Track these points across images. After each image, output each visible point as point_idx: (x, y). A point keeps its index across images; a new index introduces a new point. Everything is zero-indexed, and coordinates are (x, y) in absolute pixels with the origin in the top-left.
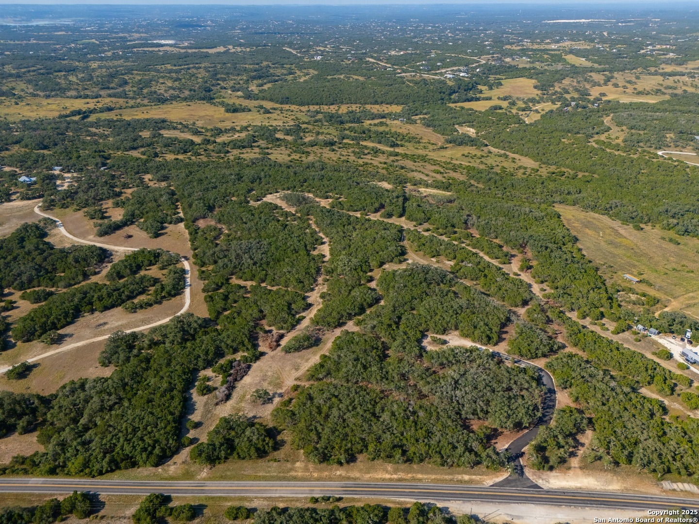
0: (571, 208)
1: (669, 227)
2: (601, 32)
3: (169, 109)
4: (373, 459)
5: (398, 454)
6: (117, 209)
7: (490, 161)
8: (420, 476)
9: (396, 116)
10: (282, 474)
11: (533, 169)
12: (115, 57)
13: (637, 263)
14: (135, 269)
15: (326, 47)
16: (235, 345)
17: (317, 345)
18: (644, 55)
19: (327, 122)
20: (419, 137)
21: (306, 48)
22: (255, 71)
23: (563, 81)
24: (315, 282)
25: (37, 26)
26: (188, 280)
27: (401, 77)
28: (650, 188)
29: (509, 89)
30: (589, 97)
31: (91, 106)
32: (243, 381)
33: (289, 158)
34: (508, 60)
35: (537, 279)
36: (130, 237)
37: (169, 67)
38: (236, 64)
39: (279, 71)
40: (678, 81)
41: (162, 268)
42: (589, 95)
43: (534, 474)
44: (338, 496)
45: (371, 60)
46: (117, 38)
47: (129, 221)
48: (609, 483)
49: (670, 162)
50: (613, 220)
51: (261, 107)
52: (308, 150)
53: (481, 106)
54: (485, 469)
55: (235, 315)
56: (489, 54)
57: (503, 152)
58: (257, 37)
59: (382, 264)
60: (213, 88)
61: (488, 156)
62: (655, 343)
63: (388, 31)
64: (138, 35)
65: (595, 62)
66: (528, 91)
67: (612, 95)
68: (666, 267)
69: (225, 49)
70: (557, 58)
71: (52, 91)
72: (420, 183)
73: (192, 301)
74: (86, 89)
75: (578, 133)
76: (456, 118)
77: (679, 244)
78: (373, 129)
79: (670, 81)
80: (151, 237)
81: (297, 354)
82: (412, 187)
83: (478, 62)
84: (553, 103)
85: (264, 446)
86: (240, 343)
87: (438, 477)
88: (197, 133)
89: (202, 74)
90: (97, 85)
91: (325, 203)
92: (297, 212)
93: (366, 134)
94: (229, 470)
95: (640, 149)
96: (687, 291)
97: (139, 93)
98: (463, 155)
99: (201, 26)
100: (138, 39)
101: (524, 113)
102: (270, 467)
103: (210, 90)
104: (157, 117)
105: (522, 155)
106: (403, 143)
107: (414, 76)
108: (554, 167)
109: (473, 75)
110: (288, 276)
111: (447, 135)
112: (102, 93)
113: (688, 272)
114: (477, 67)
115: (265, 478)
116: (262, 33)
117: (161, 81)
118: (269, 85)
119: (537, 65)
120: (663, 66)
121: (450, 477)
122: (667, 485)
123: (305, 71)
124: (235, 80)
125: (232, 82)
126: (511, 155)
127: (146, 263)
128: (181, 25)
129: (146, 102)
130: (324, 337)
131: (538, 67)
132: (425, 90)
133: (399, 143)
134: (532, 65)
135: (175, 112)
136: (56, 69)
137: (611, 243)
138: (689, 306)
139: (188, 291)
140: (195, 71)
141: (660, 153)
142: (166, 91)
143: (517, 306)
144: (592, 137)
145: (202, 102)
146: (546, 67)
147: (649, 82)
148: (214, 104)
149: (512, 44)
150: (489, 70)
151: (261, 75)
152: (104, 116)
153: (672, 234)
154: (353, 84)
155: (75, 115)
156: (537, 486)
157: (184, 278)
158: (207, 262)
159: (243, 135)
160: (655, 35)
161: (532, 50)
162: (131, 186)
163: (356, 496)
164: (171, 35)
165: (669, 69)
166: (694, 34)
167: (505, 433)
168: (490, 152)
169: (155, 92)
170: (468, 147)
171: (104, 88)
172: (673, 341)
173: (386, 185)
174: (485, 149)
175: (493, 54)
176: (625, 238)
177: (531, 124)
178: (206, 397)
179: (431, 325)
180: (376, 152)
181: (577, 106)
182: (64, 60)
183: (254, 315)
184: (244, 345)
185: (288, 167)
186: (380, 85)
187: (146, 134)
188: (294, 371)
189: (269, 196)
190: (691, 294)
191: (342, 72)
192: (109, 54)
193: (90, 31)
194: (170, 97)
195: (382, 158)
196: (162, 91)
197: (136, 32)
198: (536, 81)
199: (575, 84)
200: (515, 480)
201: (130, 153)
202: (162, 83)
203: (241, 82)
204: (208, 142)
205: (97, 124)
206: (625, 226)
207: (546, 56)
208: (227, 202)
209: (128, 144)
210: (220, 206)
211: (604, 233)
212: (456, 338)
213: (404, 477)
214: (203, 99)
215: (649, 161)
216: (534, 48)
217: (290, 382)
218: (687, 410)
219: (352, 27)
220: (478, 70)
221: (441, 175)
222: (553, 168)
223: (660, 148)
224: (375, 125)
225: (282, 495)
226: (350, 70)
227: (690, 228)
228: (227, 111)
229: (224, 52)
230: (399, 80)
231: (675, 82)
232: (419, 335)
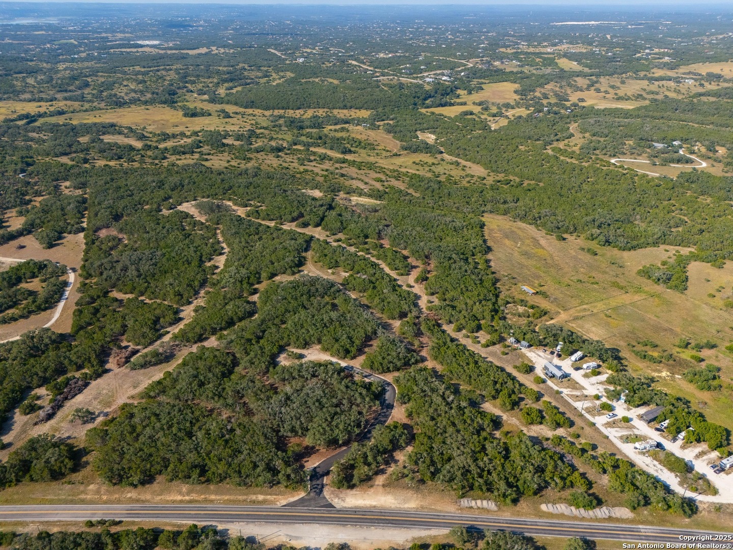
0: (500, 217)
1: (592, 238)
2: (605, 35)
3: (125, 113)
4: (172, 480)
5: (195, 474)
6: (20, 218)
7: (439, 169)
8: (213, 497)
9: (359, 122)
10: (70, 497)
11: (479, 177)
12: (89, 58)
13: (543, 274)
14: (14, 281)
15: (314, 49)
16: (79, 361)
17: (168, 362)
18: (639, 59)
19: (287, 127)
20: (375, 143)
21: (292, 50)
22: (228, 73)
23: (546, 86)
24: (195, 295)
25: (17, 25)
26: (67, 293)
27: (377, 81)
28: (590, 196)
29: (488, 94)
30: (566, 103)
31: (42, 110)
32: (74, 400)
33: (227, 165)
34: (497, 63)
35: (429, 290)
36: (22, 247)
37: (137, 68)
38: (210, 66)
39: (253, 73)
40: (663, 86)
41: (44, 281)
42: (568, 100)
43: (333, 493)
44: (117, 520)
45: (354, 63)
46: (97, 38)
47: (27, 231)
48: (405, 501)
49: (620, 170)
50: (539, 230)
51: (223, 111)
52: (252, 156)
53: (451, 112)
54: (283, 489)
55: (97, 329)
56: (478, 57)
57: (454, 159)
58: (247, 38)
59: (273, 275)
60: (178, 91)
61: (439, 164)
62: (523, 356)
63: (387, 32)
64: (122, 35)
65: (586, 66)
66: (507, 96)
67: (592, 100)
68: (572, 278)
69: (207, 50)
70: (549, 62)
71: (5, 93)
72: (354, 192)
73: (61, 315)
74: (42, 92)
75: (538, 140)
76: (420, 124)
77: (596, 254)
78: (332, 134)
79: (654, 87)
80: (44, 248)
81: (142, 371)
82: (345, 196)
83: (465, 65)
84: (527, 108)
85: (60, 468)
86: (86, 359)
87: (232, 497)
88: (142, 137)
89: (172, 75)
90: (55, 87)
91: (241, 212)
92: (207, 221)
93: (321, 140)
94: (18, 493)
95: (593, 157)
96: (582, 303)
97: (99, 97)
98: (414, 162)
99: (192, 27)
100: (121, 39)
101: (492, 119)
102: (61, 490)
103: (174, 94)
104: (107, 121)
105: (474, 162)
106: (357, 149)
107: (391, 80)
108: (503, 175)
109: (456, 79)
110: (168, 289)
111: (405, 141)
112: (58, 96)
113: (592, 283)
114: (461, 71)
115: (51, 502)
116: (254, 34)
117: (125, 83)
118: (239, 88)
119: (526, 69)
120: (654, 70)
121: (245, 497)
122: (465, 502)
123: (282, 74)
124: (204, 82)
125: (201, 85)
126: (463, 162)
127: (28, 274)
128: (172, 25)
129: (103, 105)
130: (179, 353)
131: (526, 71)
132: (398, 95)
133: (353, 149)
134: (519, 69)
135: (128, 117)
136: (16, 71)
137: (526, 254)
138: (576, 318)
139: (61, 305)
140: (164, 73)
141: (613, 161)
142: (127, 94)
143: (394, 318)
144: (551, 144)
145: (163, 105)
146: (534, 71)
147: (634, 87)
148: (175, 108)
149: (506, 47)
150: (474, 73)
151: (234, 78)
152: (53, 120)
153: (594, 245)
154: (324, 88)
155: (22, 119)
156: (331, 506)
157: (64, 291)
158: (93, 274)
159: (189, 141)
160: (661, 38)
161: (527, 53)
162: (44, 193)
163: (136, 520)
164: (159, 35)
165: (658, 73)
166: (700, 38)
167: (321, 451)
168: (443, 160)
169: (115, 95)
170: (422, 154)
171: (61, 91)
172: (541, 354)
173: (317, 194)
174: (439, 156)
175: (483, 57)
176: (543, 248)
177: (495, 131)
178: (28, 416)
179: (293, 338)
180: (323, 158)
181: (549, 112)
182: (32, 61)
183: (115, 330)
184: (90, 362)
185: (220, 174)
186: (352, 89)
187: (84, 140)
188: (131, 389)
189: (185, 205)
190: (585, 306)
191: (320, 75)
192: (83, 55)
193: (72, 31)
194: (130, 100)
195: (327, 165)
196: (123, 94)
197: (121, 32)
198: (519, 85)
199: (557, 89)
200: (309, 500)
201: (59, 159)
202: (125, 86)
203: (210, 85)
204: (149, 147)
205: (39, 130)
206: (549, 237)
207: (538, 60)
208: (136, 211)
209: (59, 149)
210: (128, 215)
211: (523, 243)
212: (316, 352)
213: (197, 498)
214: (165, 103)
215: (598, 169)
216: (529, 51)
217: (121, 400)
218: (523, 425)
219: (350, 28)
220: (463, 74)
221: (381, 183)
222: (501, 177)
223: (614, 156)
224: (335, 130)
225: (61, 519)
226: (329, 73)
227: (612, 238)
228: (185, 115)
229: (206, 54)
230: (374, 84)
231: (660, 87)
232: (275, 350)
